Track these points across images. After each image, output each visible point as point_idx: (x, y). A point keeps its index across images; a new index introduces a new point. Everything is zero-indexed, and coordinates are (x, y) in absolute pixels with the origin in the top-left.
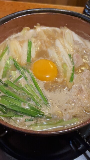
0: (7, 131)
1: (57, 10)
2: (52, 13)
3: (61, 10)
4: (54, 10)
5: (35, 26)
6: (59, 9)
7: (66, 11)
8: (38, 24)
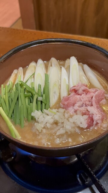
0: (13, 158)
1: (73, 40)
2: (68, 43)
3: (77, 41)
4: (70, 40)
6: (75, 40)
7: (82, 42)
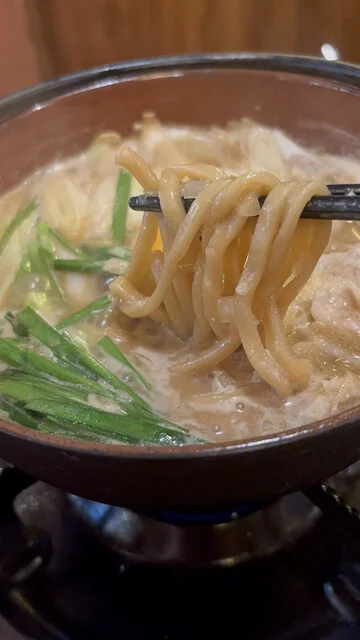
5: (137, 126)
8: (149, 115)
